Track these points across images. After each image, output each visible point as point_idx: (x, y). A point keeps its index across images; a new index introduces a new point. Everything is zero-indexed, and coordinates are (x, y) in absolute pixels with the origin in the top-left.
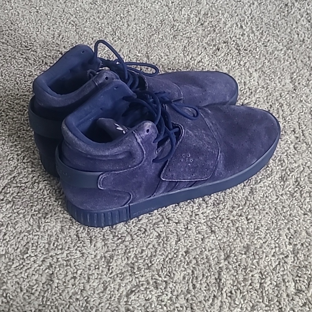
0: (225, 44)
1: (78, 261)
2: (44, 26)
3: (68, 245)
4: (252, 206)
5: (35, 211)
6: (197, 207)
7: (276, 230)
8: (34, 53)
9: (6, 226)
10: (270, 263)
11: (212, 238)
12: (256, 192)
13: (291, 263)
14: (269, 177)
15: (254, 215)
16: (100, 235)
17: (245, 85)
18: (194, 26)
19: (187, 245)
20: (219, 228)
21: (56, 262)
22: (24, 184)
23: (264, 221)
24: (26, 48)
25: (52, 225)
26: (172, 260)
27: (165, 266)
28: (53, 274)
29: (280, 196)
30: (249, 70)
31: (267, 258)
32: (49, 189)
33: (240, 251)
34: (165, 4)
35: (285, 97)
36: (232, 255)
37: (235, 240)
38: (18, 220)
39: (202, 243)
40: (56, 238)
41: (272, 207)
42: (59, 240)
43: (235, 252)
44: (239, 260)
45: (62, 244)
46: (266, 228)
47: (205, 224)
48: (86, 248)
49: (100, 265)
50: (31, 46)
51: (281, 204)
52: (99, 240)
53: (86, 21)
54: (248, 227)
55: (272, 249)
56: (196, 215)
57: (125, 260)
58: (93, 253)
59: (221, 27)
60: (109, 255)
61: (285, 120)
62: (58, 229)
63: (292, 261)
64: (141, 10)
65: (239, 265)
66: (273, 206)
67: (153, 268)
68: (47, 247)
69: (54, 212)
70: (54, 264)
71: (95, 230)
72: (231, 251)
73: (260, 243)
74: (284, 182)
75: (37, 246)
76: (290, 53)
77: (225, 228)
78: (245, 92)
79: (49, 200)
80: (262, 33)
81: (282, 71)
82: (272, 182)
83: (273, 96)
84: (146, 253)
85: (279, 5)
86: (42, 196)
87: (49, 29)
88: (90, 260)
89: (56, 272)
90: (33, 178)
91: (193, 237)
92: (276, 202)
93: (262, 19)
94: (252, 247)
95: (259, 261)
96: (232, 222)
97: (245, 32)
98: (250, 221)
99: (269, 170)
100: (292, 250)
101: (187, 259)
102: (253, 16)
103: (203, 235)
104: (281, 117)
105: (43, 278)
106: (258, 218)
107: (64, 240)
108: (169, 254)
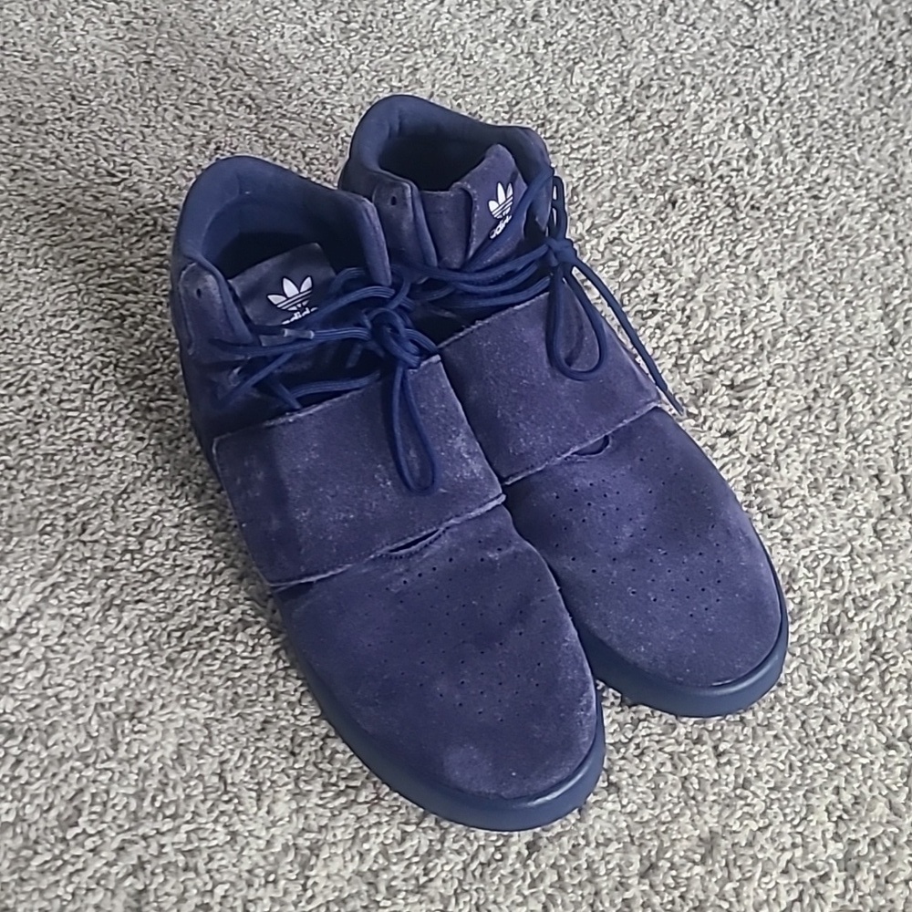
0: (693, 187)
1: (220, 855)
2: (165, 110)
3: (192, 804)
5: (106, 695)
7: (801, 793)
8: (132, 195)
9: (20, 738)
10: (773, 895)
11: (610, 806)
13: (834, 899)
15: (738, 741)
16: (286, 779)
17: (742, 322)
18: (607, 123)
20: (631, 776)
21: (157, 857)
22: (80, 610)
23: (765, 761)
24: (108, 179)
25: (151, 741)
26: (489, 871)
27: (467, 888)
28: (145, 890)
29: (820, 684)
30: (760, 273)
31: (765, 880)
32: (150, 628)
33: (690, 854)
34: (526, 51)
35: (860, 366)
36: (665, 865)
37: (675, 818)
38: (55, 718)
39: (579, 820)
40: (160, 782)
41: (793, 719)
42: (169, 790)
43: (672, 856)
44: (684, 882)
45: (175, 802)
46: (772, 785)
48: (243, 817)
49: (280, 872)
50: (123, 172)
51: (821, 709)
52: (283, 795)
53: (290, 96)
54: (716, 777)
55: (784, 850)
57: (353, 857)
58: (263, 833)
59: (685, 131)
60: (308, 844)
61: (854, 439)
62: (167, 755)
63: (838, 892)
64: (453, 64)
65: (682, 897)
66: (798, 716)
67: (431, 891)
68: (133, 807)
69: (160, 702)
70: (149, 862)
71: (273, 763)
72: (661, 851)
73: (747, 831)
74: (836, 640)
75: (105, 804)
76: (887, 222)
77: (650, 777)
78: (742, 346)
79: (148, 663)
80: (808, 155)
81: (858, 282)
82: (801, 637)
83: (825, 361)
84: (415, 842)
85: (866, 65)
86: (128, 650)
87: (181, 118)
88: (252, 856)
89: (153, 887)
90: (106, 590)
92: (807, 701)
93: (813, 107)
94: (723, 842)
95: (741, 886)
96: (672, 759)
97: (757, 151)
98: (723, 760)
100: (840, 856)
101: (532, 868)
102: (787, 97)
104: (843, 429)
105: (116, 902)
106: (750, 750)
107: (184, 790)
108: (481, 850)
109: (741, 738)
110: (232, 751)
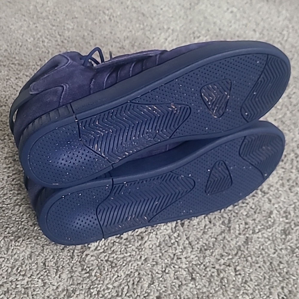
1: (37, 290)
3: (31, 271)
4: (245, 257)
5: (9, 233)
6: (181, 250)
7: (267, 287)
11: (191, 285)
12: (251, 242)
14: (270, 228)
15: (244, 267)
16: (68, 266)
19: (160, 290)
20: (201, 276)
21: (14, 289)
22: (6, 206)
23: (254, 275)
25: (21, 250)
29: (279, 250)
37: (216, 292)
39: (178, 290)
40: (21, 263)
41: (267, 261)
42: (24, 266)
46: (256, 284)
47: (186, 270)
48: (50, 277)
51: (278, 258)
52: (66, 272)
54: (234, 279)
56: (178, 259)
57: (88, 295)
58: (56, 284)
60: (72, 289)
62: (26, 255)
66: (269, 260)
69: (28, 237)
70: (11, 290)
71: (64, 260)
74: (286, 235)
77: (208, 276)
79: (26, 224)
82: (273, 234)
86: (20, 220)
90: (16, 200)
91: (169, 281)
92: (273, 256)
96: (218, 271)
98: (238, 273)
99: (270, 221)
103: (181, 282)
106: (249, 271)
107: (30, 267)
108: (138, 297)
109: (246, 266)
110: (50, 255)
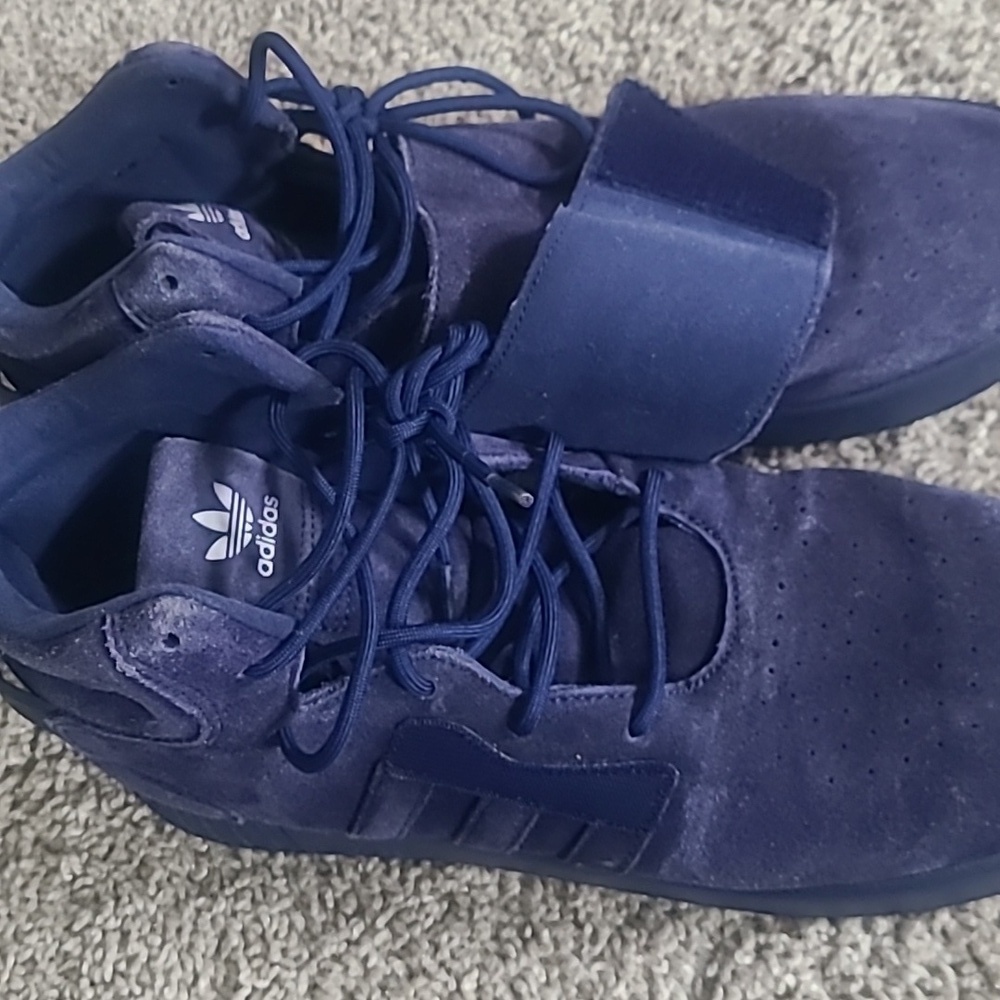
9: (112, 903)
38: (142, 853)
49: (535, 918)
68: (300, 923)
75: (263, 937)
